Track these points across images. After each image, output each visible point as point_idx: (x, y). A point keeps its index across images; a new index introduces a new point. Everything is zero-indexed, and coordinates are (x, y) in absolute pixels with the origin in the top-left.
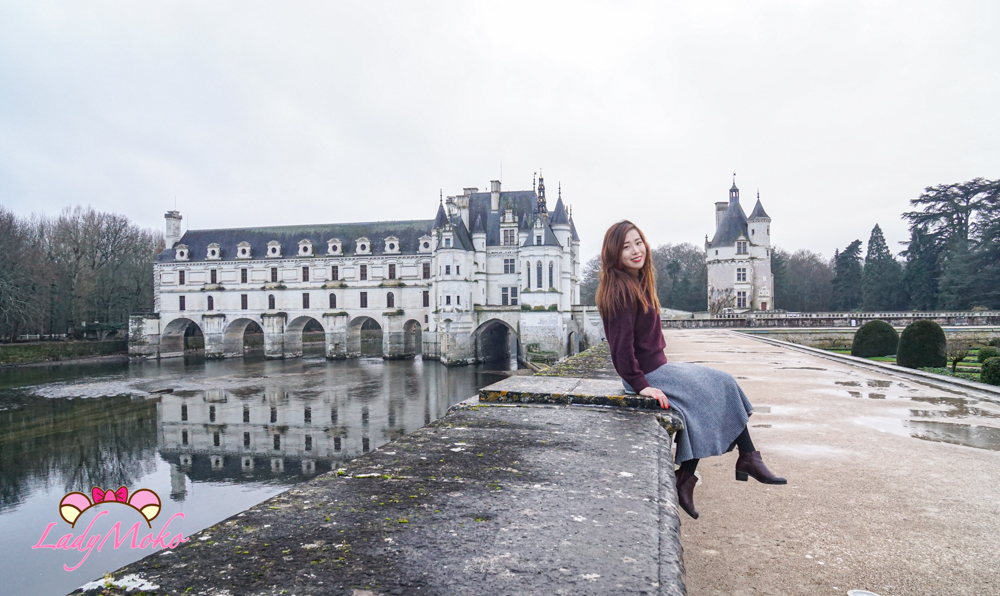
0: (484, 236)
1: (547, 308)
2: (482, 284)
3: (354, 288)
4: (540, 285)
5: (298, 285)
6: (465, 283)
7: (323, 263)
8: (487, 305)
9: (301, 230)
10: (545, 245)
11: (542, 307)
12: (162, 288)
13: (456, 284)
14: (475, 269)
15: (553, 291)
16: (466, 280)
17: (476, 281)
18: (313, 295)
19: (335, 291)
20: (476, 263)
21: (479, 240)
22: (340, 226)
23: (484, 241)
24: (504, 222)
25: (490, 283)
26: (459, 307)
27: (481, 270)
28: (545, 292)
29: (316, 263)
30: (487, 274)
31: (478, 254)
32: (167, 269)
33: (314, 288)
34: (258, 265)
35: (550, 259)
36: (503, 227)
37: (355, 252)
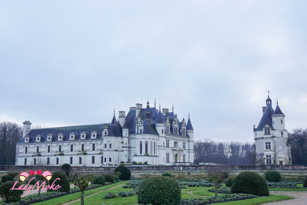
0: (127, 130)
1: (143, 163)
2: (126, 153)
3: (90, 154)
4: (141, 153)
5: (68, 153)
6: (115, 152)
7: (78, 143)
8: (127, 162)
9: (73, 128)
10: (143, 134)
11: (141, 163)
12: (19, 155)
13: (109, 152)
14: (122, 145)
15: (147, 155)
16: (116, 150)
17: (122, 151)
18: (74, 157)
19: (81, 156)
20: (122, 143)
21: (125, 132)
22: (88, 126)
23: (128, 133)
25: (132, 152)
26: (110, 163)
27: (125, 146)
28: (142, 156)
29: (76, 143)
30: (129, 147)
31: (124, 138)
32: (21, 146)
33: (74, 155)
34: (54, 145)
35: (146, 140)
36: (137, 125)
37: (91, 138)
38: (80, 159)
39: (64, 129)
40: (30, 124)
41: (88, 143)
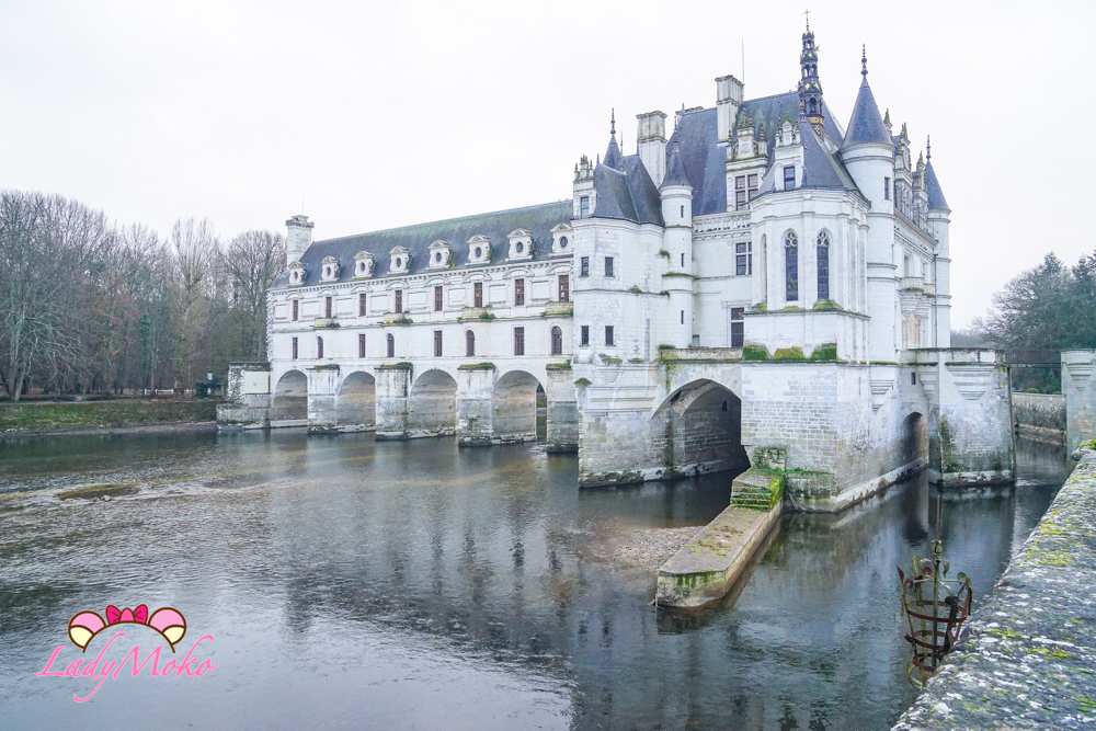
0: (687, 191)
1: (808, 354)
2: (681, 301)
3: (504, 319)
4: (792, 293)
5: (427, 318)
6: (632, 297)
7: (461, 279)
8: (691, 349)
9: (442, 228)
10: (803, 187)
11: (796, 350)
12: (275, 327)
13: (602, 298)
14: (663, 266)
15: (827, 306)
16: (636, 291)
17: (665, 293)
18: (447, 332)
19: (473, 326)
20: (664, 254)
21: (677, 200)
22: (496, 215)
23: (687, 204)
24: (734, 160)
25: (705, 299)
26: (611, 352)
27: (677, 269)
28: (803, 312)
29: (452, 279)
30: (696, 279)
31: (670, 233)
32: (281, 298)
33: (448, 322)
34: (379, 288)
35: (821, 224)
36: (733, 170)
37: (507, 256)
38: (470, 336)
39: (410, 233)
40: (310, 226)
41: (497, 276)
